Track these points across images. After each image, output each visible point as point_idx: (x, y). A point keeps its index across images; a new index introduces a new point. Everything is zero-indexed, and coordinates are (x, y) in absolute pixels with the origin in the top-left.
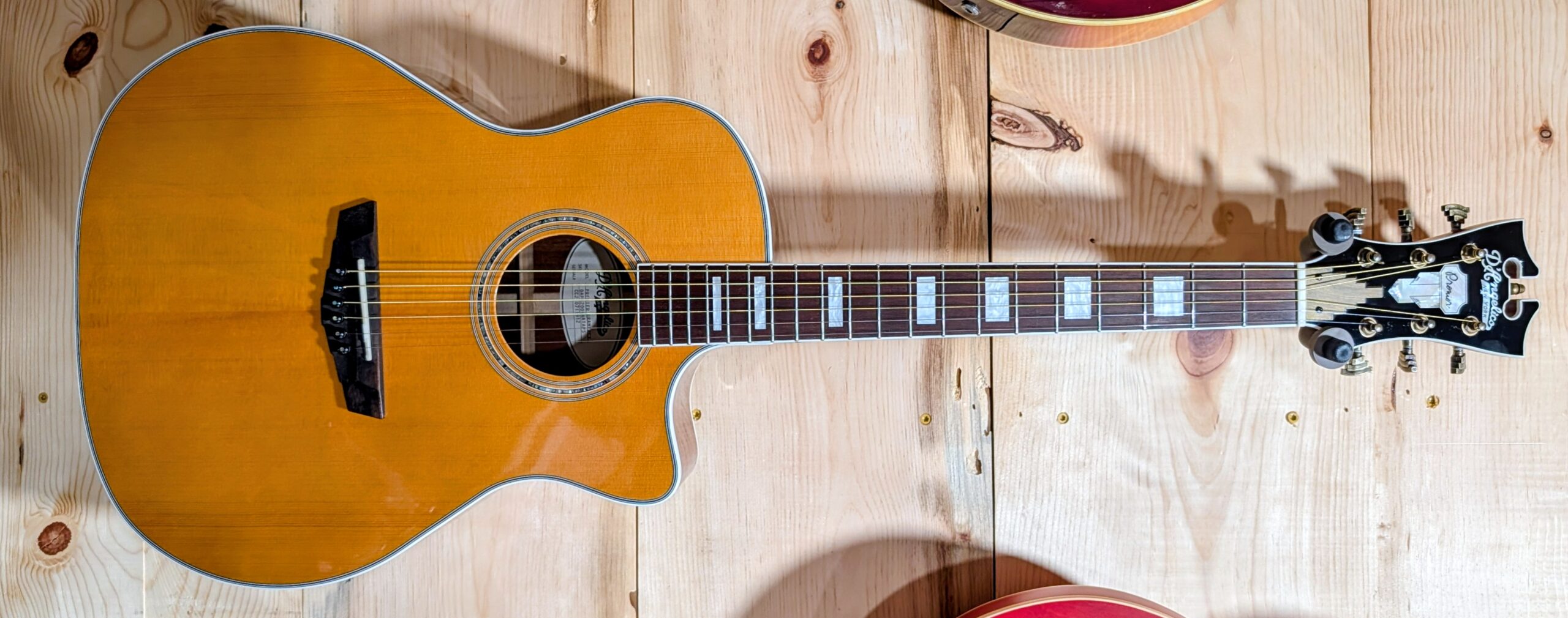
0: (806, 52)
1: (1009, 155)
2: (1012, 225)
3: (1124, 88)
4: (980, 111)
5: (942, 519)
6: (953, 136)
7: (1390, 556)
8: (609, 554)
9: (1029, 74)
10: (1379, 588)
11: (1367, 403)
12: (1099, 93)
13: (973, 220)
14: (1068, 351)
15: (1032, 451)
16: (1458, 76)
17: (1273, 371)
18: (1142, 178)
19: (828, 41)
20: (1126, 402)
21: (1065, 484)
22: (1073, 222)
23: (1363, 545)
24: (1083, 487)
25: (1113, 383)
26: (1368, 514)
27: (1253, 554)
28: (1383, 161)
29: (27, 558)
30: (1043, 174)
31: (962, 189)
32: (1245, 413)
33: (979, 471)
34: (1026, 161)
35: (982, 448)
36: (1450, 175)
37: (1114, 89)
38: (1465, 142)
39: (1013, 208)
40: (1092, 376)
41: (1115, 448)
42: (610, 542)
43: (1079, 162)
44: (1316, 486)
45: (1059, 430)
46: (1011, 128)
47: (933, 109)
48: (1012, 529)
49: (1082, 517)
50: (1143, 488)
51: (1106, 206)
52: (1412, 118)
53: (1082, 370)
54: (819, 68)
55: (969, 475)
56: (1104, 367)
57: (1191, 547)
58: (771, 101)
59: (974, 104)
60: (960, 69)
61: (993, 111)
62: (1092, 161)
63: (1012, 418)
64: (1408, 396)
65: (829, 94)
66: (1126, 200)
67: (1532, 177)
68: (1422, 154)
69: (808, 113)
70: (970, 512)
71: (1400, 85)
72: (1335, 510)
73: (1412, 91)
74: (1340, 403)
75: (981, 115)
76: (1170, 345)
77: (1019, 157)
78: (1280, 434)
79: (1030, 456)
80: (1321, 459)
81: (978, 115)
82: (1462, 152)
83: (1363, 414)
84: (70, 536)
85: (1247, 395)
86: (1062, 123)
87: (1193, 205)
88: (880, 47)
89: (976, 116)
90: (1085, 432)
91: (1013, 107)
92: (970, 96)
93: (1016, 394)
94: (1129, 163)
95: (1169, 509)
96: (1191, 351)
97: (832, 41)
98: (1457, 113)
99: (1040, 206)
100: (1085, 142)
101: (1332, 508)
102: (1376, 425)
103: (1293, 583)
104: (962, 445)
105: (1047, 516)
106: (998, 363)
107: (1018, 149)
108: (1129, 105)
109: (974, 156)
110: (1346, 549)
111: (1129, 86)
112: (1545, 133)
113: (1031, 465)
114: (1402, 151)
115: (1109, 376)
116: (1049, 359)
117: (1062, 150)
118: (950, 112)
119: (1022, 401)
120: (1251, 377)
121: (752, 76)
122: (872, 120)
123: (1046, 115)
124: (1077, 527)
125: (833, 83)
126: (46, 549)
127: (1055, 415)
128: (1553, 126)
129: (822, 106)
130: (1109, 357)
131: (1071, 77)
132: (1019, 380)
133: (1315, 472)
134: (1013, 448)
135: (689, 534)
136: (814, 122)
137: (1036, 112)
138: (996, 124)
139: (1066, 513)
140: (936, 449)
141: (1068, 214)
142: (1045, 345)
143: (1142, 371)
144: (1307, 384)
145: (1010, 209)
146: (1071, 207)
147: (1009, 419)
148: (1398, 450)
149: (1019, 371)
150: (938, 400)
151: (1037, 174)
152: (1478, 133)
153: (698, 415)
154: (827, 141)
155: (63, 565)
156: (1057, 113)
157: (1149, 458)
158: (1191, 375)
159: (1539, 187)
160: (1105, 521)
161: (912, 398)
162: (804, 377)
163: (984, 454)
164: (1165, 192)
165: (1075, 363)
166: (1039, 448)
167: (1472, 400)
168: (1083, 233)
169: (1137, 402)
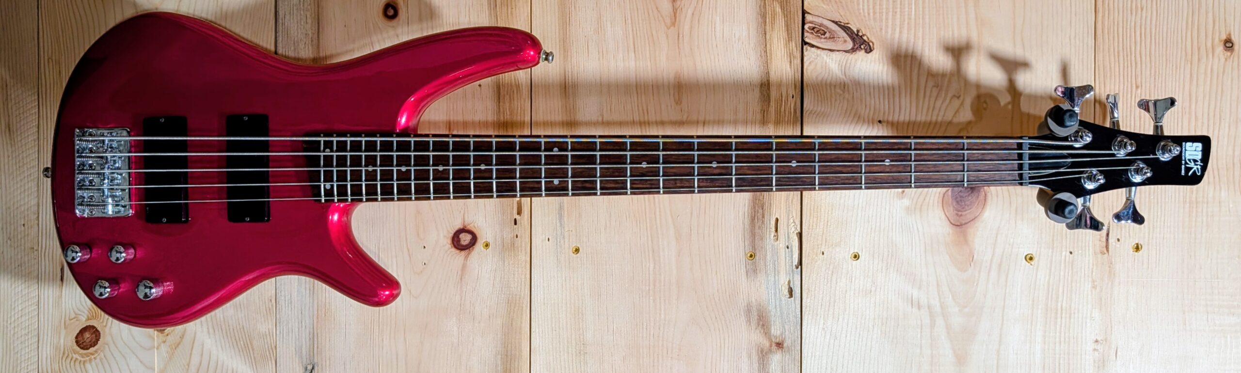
1: (817, 56)
2: (819, 108)
3: (907, 5)
4: (796, 22)
5: (762, 331)
6: (775, 41)
7: (1102, 363)
8: (509, 354)
11: (1087, 248)
12: (887, 9)
13: (789, 104)
14: (860, 205)
15: (831, 281)
17: (1016, 223)
18: (919, 75)
20: (903, 245)
21: (856, 306)
22: (866, 106)
23: (1081, 355)
24: (869, 308)
25: (894, 230)
26: (1086, 332)
27: (998, 361)
28: (1103, 63)
29: (67, 352)
30: (843, 71)
31: (781, 79)
32: (993, 254)
33: (791, 295)
34: (831, 61)
35: (793, 278)
36: (1155, 75)
37: (899, 6)
38: (1166, 50)
39: (819, 97)
40: (878, 224)
41: (894, 280)
42: (510, 345)
43: (871, 62)
44: (1047, 311)
45: (852, 265)
46: (819, 35)
47: (760, 19)
48: (815, 340)
49: (869, 331)
50: (915, 310)
52: (1126, 32)
53: (870, 221)
55: (783, 298)
56: (887, 218)
57: (950, 356)
58: (636, 12)
59: (792, 16)
61: (806, 21)
62: (881, 61)
63: (817, 256)
64: (1119, 243)
65: (681, 7)
67: (1218, 77)
68: (1133, 58)
69: (664, 21)
70: (783, 327)
71: (1118, 6)
72: (1061, 329)
73: (1127, 10)
74: (1066, 247)
75: (796, 24)
76: (938, 202)
77: (825, 56)
78: (1020, 271)
79: (829, 285)
80: (1050, 290)
82: (1164, 58)
83: (1083, 255)
84: (99, 336)
85: (996, 240)
86: (858, 31)
87: (958, 95)
89: (793, 25)
90: (871, 267)
91: (821, 19)
92: (788, 10)
93: (820, 238)
94: (909, 62)
95: (935, 325)
96: (954, 207)
98: (1161, 27)
99: (840, 95)
100: (875, 47)
101: (1058, 327)
102: (1093, 265)
104: (778, 276)
105: (842, 330)
106: (806, 214)
107: (825, 51)
108: (910, 19)
109: (791, 56)
110: (1069, 359)
111: (910, 4)
112: (1229, 44)
113: (831, 291)
114: (1118, 56)
115: (891, 224)
116: (845, 212)
117: (857, 51)
118: (773, 22)
119: (824, 242)
120: (999, 227)
122: (713, 26)
123: (846, 25)
124: (865, 339)
126: (82, 346)
127: (849, 253)
128: (1233, 38)
129: (675, 16)
130: (891, 210)
132: (822, 227)
133: (1046, 300)
134: (817, 279)
135: (570, 340)
136: (668, 28)
137: (839, 23)
138: (808, 32)
139: (856, 328)
140: (758, 279)
141: (861, 101)
142: (842, 201)
143: (916, 223)
144: (1041, 233)
145: (818, 95)
146: (864, 96)
147: (814, 256)
148: (1110, 283)
149: (823, 220)
150: (760, 242)
151: (838, 70)
152: (1177, 43)
153: (577, 250)
154: (678, 43)
155: (94, 358)
156: (855, 24)
157: (920, 288)
158: (954, 225)
159: (1222, 86)
160: (885, 334)
161: (740, 238)
162: (658, 222)
163: (795, 283)
164: (936, 85)
165: (865, 214)
166: (837, 279)
167: (1167, 247)
168: (873, 116)
169: (912, 246)
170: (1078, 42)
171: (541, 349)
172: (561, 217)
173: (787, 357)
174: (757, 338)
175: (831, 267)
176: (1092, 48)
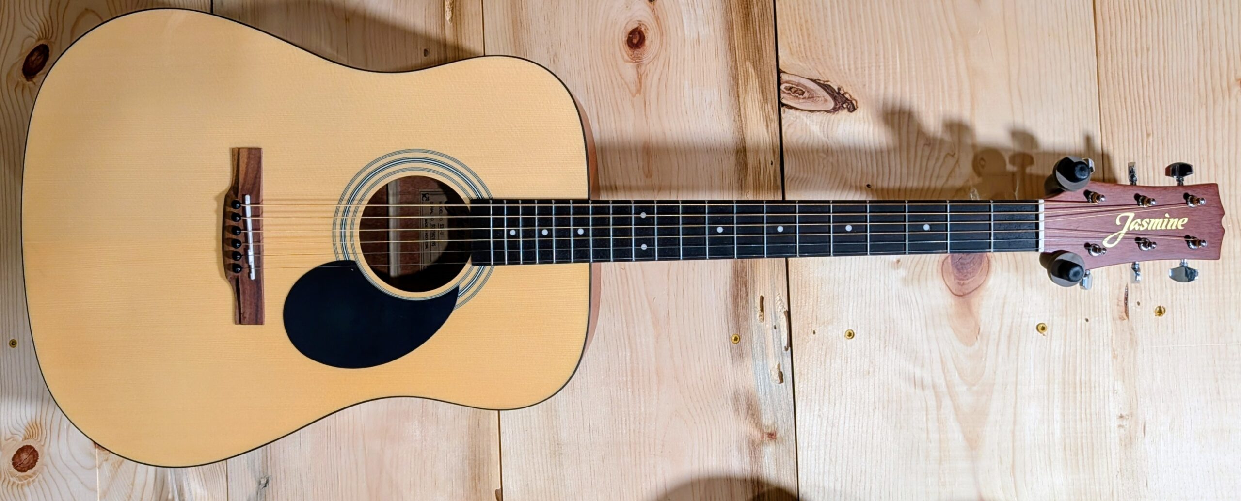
0: (625, 39)
1: (796, 118)
2: (802, 176)
3: (890, 58)
4: (771, 82)
5: (752, 421)
6: (750, 104)
7: (1128, 442)
8: (477, 459)
9: (810, 50)
10: (1120, 469)
11: (1105, 314)
12: (869, 63)
13: (768, 171)
14: (852, 278)
15: (825, 363)
16: (1170, 37)
17: (1024, 289)
18: (908, 132)
19: (643, 29)
20: (902, 319)
21: (853, 390)
22: (852, 170)
23: (1106, 433)
24: (869, 391)
25: (891, 304)
26: (1109, 407)
27: (1013, 442)
28: (1109, 110)
29: (3, 475)
30: (825, 133)
31: (758, 147)
32: (1001, 326)
33: (782, 380)
34: (811, 123)
35: (783, 361)
37: (882, 60)
38: (1178, 94)
39: (801, 161)
40: (873, 299)
41: (894, 358)
42: (477, 449)
43: (855, 121)
44: (1064, 385)
45: (847, 345)
46: (797, 95)
47: (732, 82)
48: (810, 428)
49: (869, 416)
50: (919, 391)
51: (878, 154)
52: (1132, 75)
53: (864, 294)
54: (636, 52)
55: (773, 384)
56: (882, 291)
57: (960, 441)
58: (598, 81)
59: (766, 76)
60: (753, 48)
61: (782, 82)
62: (866, 120)
63: (808, 336)
64: (1139, 306)
65: (646, 73)
66: (895, 149)
67: (1237, 120)
68: (1142, 104)
69: (629, 89)
70: (775, 416)
71: (1121, 47)
72: (1081, 405)
73: (1131, 51)
74: (1081, 314)
75: (772, 85)
76: (937, 270)
77: (805, 118)
78: (1032, 342)
79: (823, 367)
80: (1067, 363)
81: (770, 85)
82: (1176, 103)
83: (1101, 323)
84: (38, 456)
85: (1003, 311)
86: (839, 89)
87: (952, 154)
88: (686, 33)
89: (767, 87)
90: (868, 345)
91: (798, 78)
92: (762, 70)
93: (810, 316)
94: (896, 121)
95: (941, 407)
96: (955, 276)
97: (646, 29)
98: (1170, 69)
99: (824, 159)
100: (858, 104)
101: (1078, 403)
102: (1112, 333)
103: (1048, 466)
104: (766, 360)
105: (840, 415)
106: (794, 290)
107: (803, 112)
108: (895, 73)
109: (767, 119)
110: (1092, 438)
111: (894, 57)
113: (825, 374)
114: (1125, 102)
115: (886, 297)
116: (836, 285)
117: (840, 111)
118: (746, 84)
119: (815, 321)
120: (1005, 296)
121: (582, 60)
122: (682, 93)
123: (826, 83)
124: (865, 425)
125: (649, 63)
126: (19, 468)
127: (843, 332)
129: (640, 83)
130: (886, 283)
131: (846, 50)
132: (811, 304)
133: (1063, 373)
134: (809, 360)
135: (543, 440)
136: (634, 96)
137: (818, 81)
138: (784, 92)
139: (855, 414)
140: (745, 364)
141: (847, 165)
142: (832, 275)
143: (914, 294)
144: (1053, 300)
145: (799, 160)
146: (849, 158)
147: (805, 336)
148: (1132, 353)
149: (812, 297)
150: (745, 323)
151: (820, 132)
152: (1189, 85)
154: (645, 110)
155: (32, 481)
156: (835, 82)
157: (923, 366)
158: (956, 295)
160: (888, 419)
161: (723, 319)
162: (633, 306)
163: (786, 366)
164: (928, 143)
165: (858, 288)
166: (831, 360)
167: (1193, 309)
168: (861, 180)
169: (912, 320)
170: (1079, 89)
173: (781, 448)
174: (747, 428)
175: (824, 347)
176: (1095, 95)
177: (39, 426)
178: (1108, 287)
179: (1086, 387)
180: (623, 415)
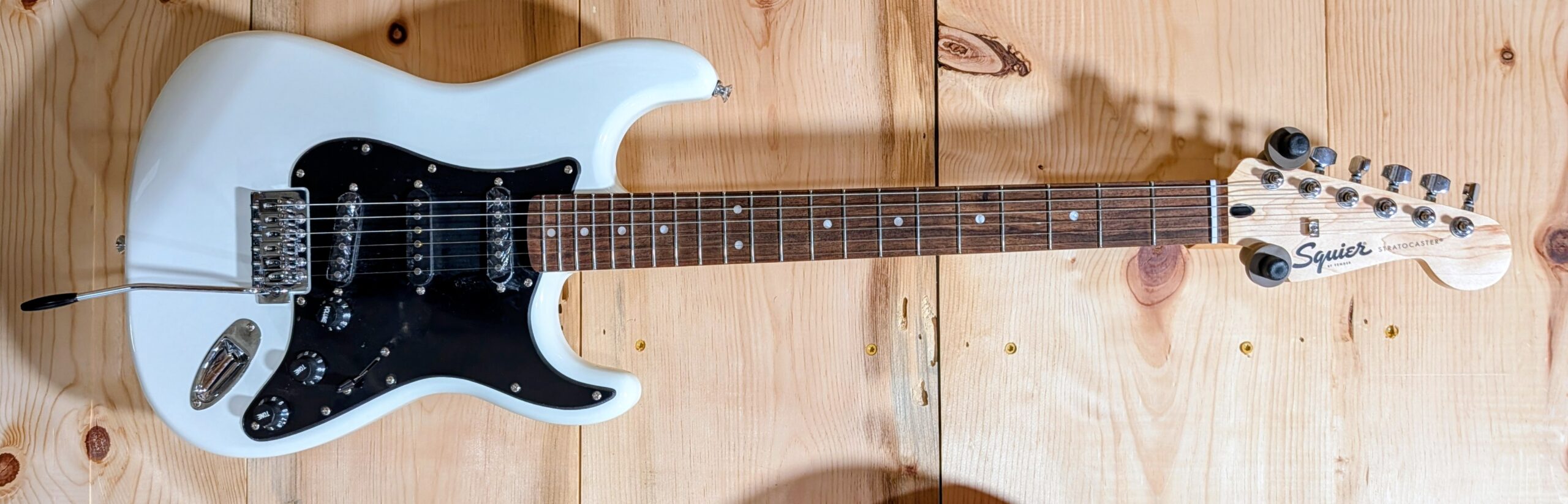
1: (956, 82)
3: (1073, 12)
4: (927, 37)
5: (889, 452)
6: (900, 63)
7: (1348, 490)
8: (552, 486)
11: (1324, 333)
12: (1047, 17)
13: (919, 147)
14: (1016, 280)
15: (979, 381)
17: (1226, 299)
18: (1091, 103)
20: (1075, 332)
21: (1013, 416)
22: (1021, 148)
23: (1320, 479)
24: (1031, 418)
25: (1062, 312)
26: (1325, 446)
27: (1206, 488)
28: (1339, 83)
30: (990, 100)
31: (909, 116)
32: (1197, 343)
33: (925, 401)
34: (973, 86)
35: (928, 379)
36: (1409, 99)
37: (1063, 13)
38: (1423, 64)
39: (960, 138)
40: (1040, 305)
41: (1064, 379)
42: (552, 475)
43: (1027, 87)
44: (1271, 419)
45: (1006, 361)
46: (958, 53)
47: (880, 35)
48: (959, 462)
49: (1031, 449)
50: (1093, 420)
52: (1368, 40)
53: (1030, 300)
55: (915, 406)
56: (1052, 296)
57: (1142, 482)
58: (717, 28)
59: (921, 28)
61: (940, 36)
62: (1041, 85)
63: (959, 348)
64: (1366, 325)
65: (776, 20)
67: (1494, 100)
68: (1379, 76)
69: (754, 39)
70: (916, 444)
72: (1291, 443)
73: (1368, 11)
74: (1295, 333)
75: (928, 40)
76: (1121, 274)
77: (966, 82)
78: (1233, 364)
79: (977, 387)
80: (1275, 391)
81: (925, 40)
82: (1421, 75)
83: (1319, 344)
84: (19, 467)
85: (1200, 325)
86: (1009, 47)
87: (1144, 131)
89: (923, 42)
90: (1033, 363)
91: (960, 32)
92: (917, 22)
93: (963, 325)
95: (1120, 440)
96: (1142, 280)
98: (1415, 34)
99: (987, 132)
100: (1032, 67)
101: (1287, 441)
102: (1332, 356)
104: (908, 376)
105: (995, 448)
106: (945, 289)
107: (964, 74)
108: (1078, 29)
109: (921, 82)
111: (1078, 10)
112: (1507, 55)
113: (978, 396)
114: (1359, 73)
115: (1058, 304)
116: (997, 288)
117: (1009, 74)
118: (897, 38)
119: (969, 330)
120: (1203, 307)
122: (819, 44)
123: (993, 40)
124: (1025, 460)
125: (779, 9)
128: (1513, 47)
129: (768, 32)
130: (1058, 287)
132: (965, 309)
133: (1270, 404)
134: (960, 378)
135: (632, 466)
136: (760, 48)
137: (984, 37)
138: (943, 50)
139: (1014, 445)
140: (882, 380)
141: (1015, 140)
142: (992, 274)
143: (1092, 302)
144: (1261, 313)
146: (1019, 133)
147: (956, 349)
148: (1356, 382)
149: (966, 300)
150: (884, 331)
151: (984, 99)
152: (1437, 55)
153: (642, 346)
154: (773, 68)
155: (11, 497)
156: (1005, 38)
157: (1099, 390)
158: (1142, 304)
159: (1501, 109)
160: (1054, 454)
161: (857, 328)
162: (749, 307)
163: (930, 385)
164: (1115, 117)
165: (1023, 292)
166: (986, 380)
167: (1432, 330)
168: (1031, 159)
169: (1087, 332)
170: (1303, 58)
171: (594, 479)
172: (620, 301)
176: (1322, 63)
177: (21, 430)
178: (1329, 300)
179: (1297, 422)
180: (732, 438)
